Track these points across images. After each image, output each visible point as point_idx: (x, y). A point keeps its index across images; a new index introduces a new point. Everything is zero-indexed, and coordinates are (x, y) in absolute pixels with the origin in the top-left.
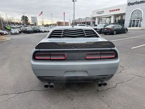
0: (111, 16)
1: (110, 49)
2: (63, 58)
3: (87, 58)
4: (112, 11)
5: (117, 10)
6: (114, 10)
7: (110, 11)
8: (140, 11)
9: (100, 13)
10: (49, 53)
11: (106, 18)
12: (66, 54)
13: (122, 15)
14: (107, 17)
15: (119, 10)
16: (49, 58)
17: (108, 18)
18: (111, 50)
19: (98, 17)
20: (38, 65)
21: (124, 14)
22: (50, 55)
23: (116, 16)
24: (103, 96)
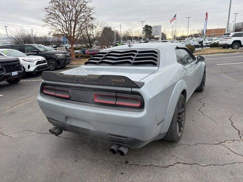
1: (129, 89)
3: (96, 100)
12: (70, 90)
18: (133, 93)
24: (122, 174)
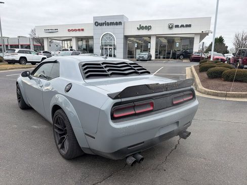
0: (71, 39)
2: (151, 108)
3: (174, 103)
4: (73, 30)
5: (79, 30)
6: (75, 30)
7: (69, 30)
8: (112, 36)
9: (51, 31)
10: (132, 104)
11: (62, 41)
12: (154, 101)
13: (88, 39)
14: (64, 40)
15: (83, 30)
16: (133, 112)
17: (66, 42)
19: (47, 38)
20: (126, 127)
21: (92, 38)
22: (134, 107)
23: (79, 39)
